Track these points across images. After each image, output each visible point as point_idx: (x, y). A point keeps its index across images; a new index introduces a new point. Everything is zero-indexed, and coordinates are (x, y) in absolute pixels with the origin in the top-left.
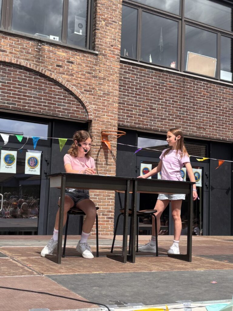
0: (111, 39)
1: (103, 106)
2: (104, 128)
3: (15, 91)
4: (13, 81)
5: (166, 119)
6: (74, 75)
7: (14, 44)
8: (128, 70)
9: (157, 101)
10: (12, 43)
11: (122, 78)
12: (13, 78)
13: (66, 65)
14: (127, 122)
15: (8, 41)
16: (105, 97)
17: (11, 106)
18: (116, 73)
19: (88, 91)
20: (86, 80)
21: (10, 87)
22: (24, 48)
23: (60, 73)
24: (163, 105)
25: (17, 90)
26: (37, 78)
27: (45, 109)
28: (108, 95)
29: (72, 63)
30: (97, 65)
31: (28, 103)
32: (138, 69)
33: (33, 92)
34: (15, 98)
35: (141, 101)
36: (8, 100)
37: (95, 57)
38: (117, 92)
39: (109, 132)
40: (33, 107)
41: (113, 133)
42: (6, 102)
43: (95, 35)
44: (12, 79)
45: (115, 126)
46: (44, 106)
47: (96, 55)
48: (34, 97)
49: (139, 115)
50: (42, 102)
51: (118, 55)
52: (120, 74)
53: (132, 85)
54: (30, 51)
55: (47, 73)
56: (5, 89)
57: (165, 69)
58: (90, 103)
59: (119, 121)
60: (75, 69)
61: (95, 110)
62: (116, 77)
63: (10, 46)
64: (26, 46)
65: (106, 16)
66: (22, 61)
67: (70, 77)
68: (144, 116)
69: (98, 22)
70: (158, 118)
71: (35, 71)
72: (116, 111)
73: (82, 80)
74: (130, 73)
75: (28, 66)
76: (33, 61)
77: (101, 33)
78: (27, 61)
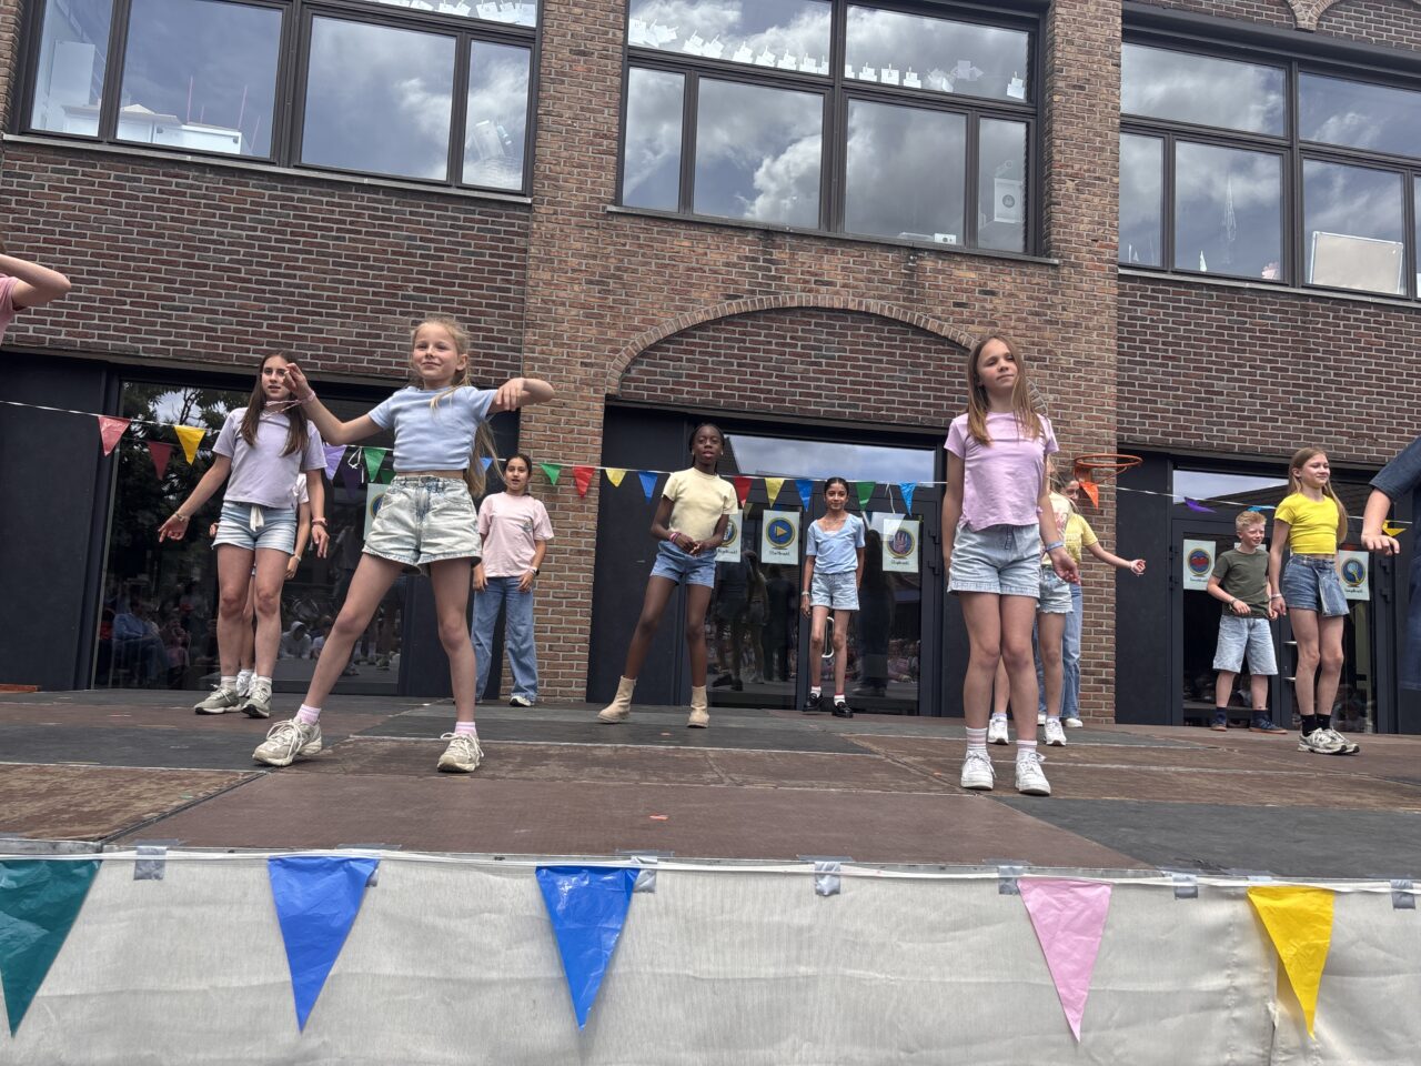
0: (1090, 223)
1: (1077, 393)
2: (1080, 449)
3: (857, 375)
4: (851, 352)
5: (1254, 419)
6: (999, 323)
7: (851, 265)
8: (1141, 297)
9: (1226, 372)
10: (849, 263)
11: (1126, 320)
12: (852, 343)
13: (977, 300)
14: (1141, 431)
15: (839, 259)
16: (1080, 371)
17: (847, 411)
18: (1108, 307)
19: (1035, 360)
20: (1028, 333)
21: (844, 366)
22: (875, 272)
23: (962, 322)
24: (1244, 381)
25: (861, 372)
26: (908, 340)
27: (928, 413)
28: (1088, 364)
29: (992, 293)
30: (1056, 293)
31: (887, 402)
32: (1168, 292)
33: (897, 374)
34: (857, 391)
35: (1179, 375)
36: (841, 398)
37: (1051, 272)
38: (1113, 356)
39: (1094, 460)
40: (898, 410)
41: (1105, 463)
42: (837, 402)
43: (1050, 219)
44: (848, 348)
45: (1109, 443)
46: (925, 405)
47: (1054, 266)
48: (901, 387)
49: (1174, 412)
50: (920, 396)
51: (1112, 262)
52: (1119, 309)
53: (1151, 334)
54: (890, 277)
55: (932, 326)
56: (833, 373)
57: (1247, 285)
58: (1042, 390)
59: (1119, 429)
60: (1000, 308)
61: (1056, 406)
62: (1107, 318)
63: (843, 269)
64: (881, 266)
65: (1077, 166)
66: (872, 301)
67: (989, 329)
68: (1189, 413)
69: (1056, 186)
70: (1232, 417)
71: (902, 323)
72: (1110, 405)
73: (1019, 332)
74: (1145, 305)
75: (886, 313)
76: (897, 299)
77: (1064, 212)
78: (883, 302)
